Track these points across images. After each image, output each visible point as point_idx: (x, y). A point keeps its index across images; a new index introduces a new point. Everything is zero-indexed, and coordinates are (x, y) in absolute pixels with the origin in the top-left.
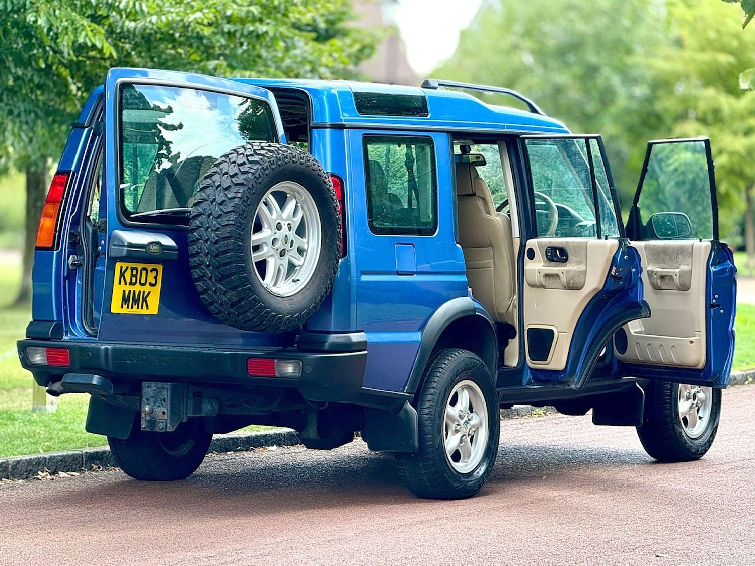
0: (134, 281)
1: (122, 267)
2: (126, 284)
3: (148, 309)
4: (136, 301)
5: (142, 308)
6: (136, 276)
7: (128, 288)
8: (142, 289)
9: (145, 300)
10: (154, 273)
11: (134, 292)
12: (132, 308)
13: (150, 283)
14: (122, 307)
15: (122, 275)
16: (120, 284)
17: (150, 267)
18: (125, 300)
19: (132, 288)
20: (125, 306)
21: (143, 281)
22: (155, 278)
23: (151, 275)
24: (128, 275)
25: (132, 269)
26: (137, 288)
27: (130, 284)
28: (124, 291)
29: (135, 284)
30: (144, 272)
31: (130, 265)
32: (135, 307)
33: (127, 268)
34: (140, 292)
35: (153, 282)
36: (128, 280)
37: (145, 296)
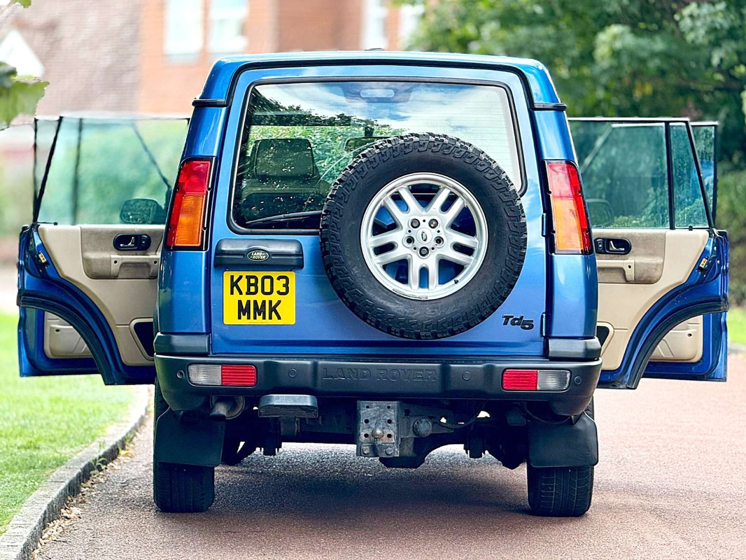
0: (253, 289)
1: (232, 277)
2: (241, 293)
3: (279, 318)
4: (260, 311)
5: (270, 318)
6: (255, 285)
7: (244, 298)
8: (267, 298)
9: (273, 309)
10: (283, 281)
11: (255, 302)
12: (255, 318)
13: (279, 292)
14: (240, 318)
15: (234, 284)
16: (232, 293)
17: (275, 275)
18: (243, 310)
19: (252, 298)
20: (244, 318)
21: (267, 289)
22: (286, 285)
23: (279, 285)
24: (243, 284)
25: (249, 278)
26: (260, 298)
27: (247, 294)
28: (240, 302)
29: (254, 293)
30: (267, 281)
31: (245, 274)
33: (241, 277)
34: (264, 302)
35: (283, 290)
36: (244, 289)
37: (273, 304)
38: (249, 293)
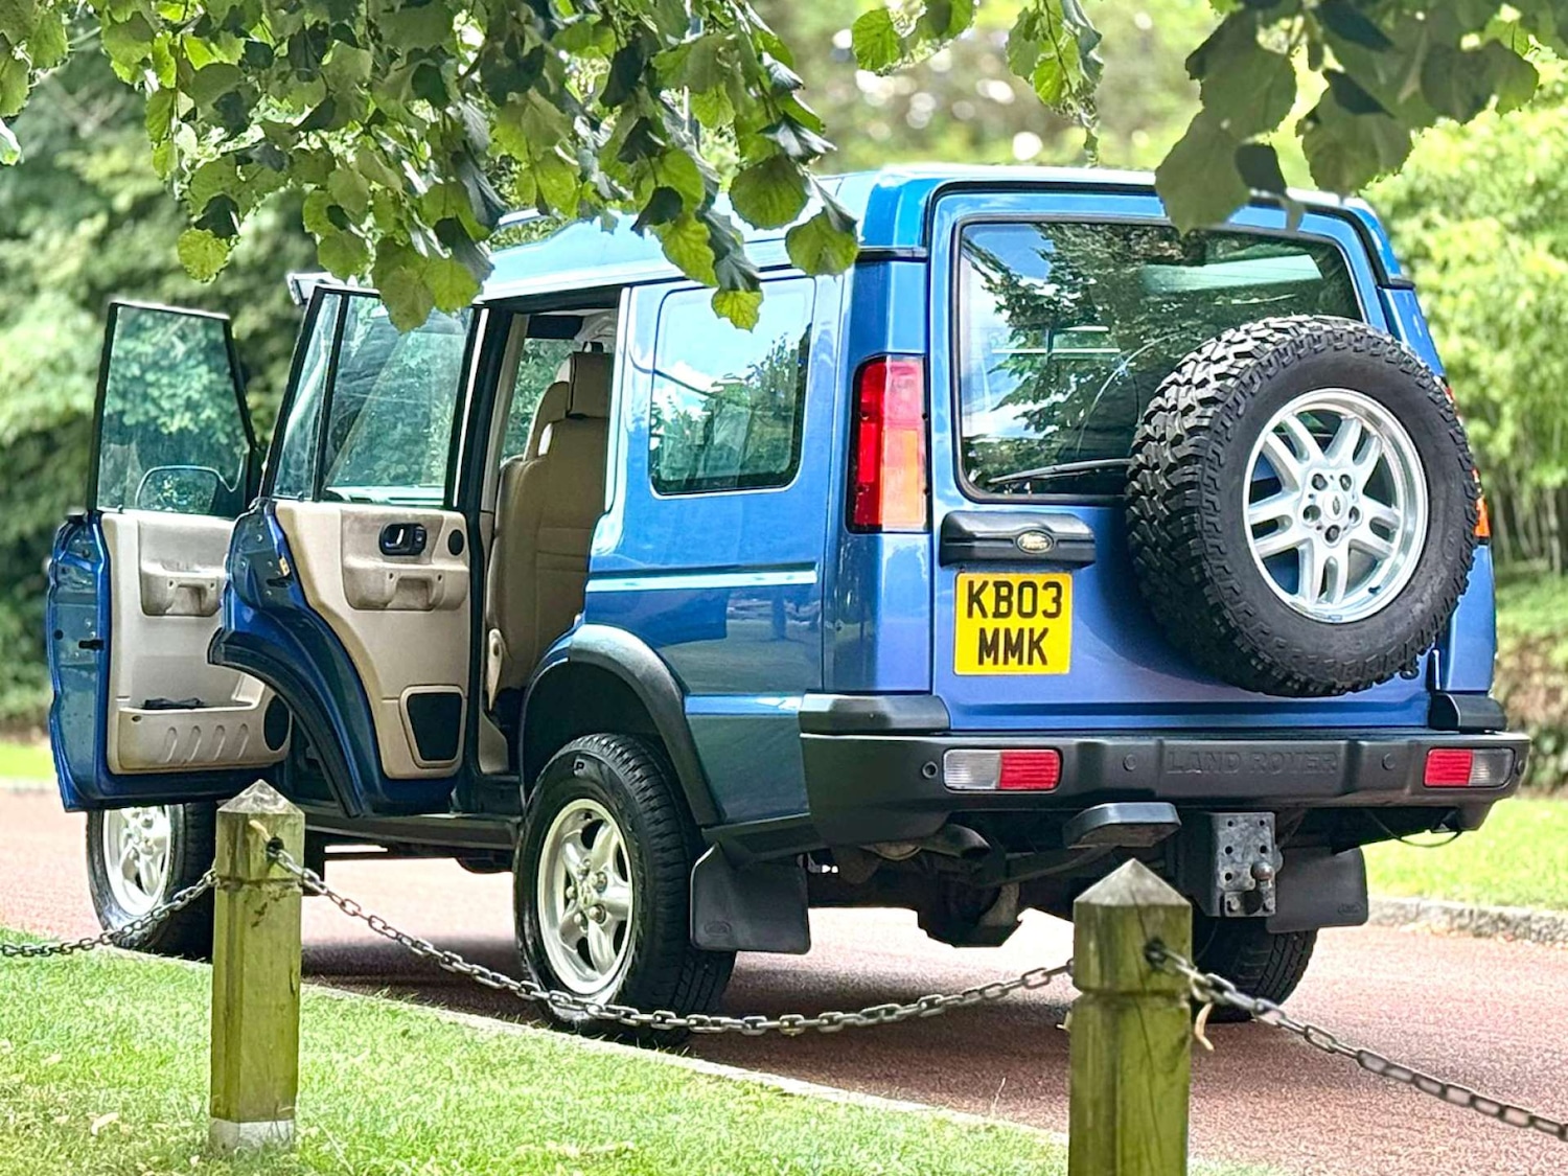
0: (1003, 607)
1: (971, 584)
2: (984, 614)
3: (1044, 660)
4: (1014, 648)
5: (1030, 662)
6: (1008, 599)
7: (990, 624)
8: (1027, 624)
9: (1035, 645)
10: (1053, 591)
11: (1007, 632)
12: (1006, 662)
13: (1045, 613)
14: (981, 662)
15: (974, 598)
16: (970, 614)
17: (1039, 578)
18: (987, 648)
19: (1002, 624)
20: (988, 661)
21: (1027, 608)
22: (1057, 600)
23: (1046, 600)
24: (988, 598)
25: (998, 585)
26: (1014, 623)
27: (994, 616)
28: (982, 631)
29: (1006, 615)
30: (1028, 591)
31: (992, 578)
32: (1013, 661)
33: (985, 584)
34: (1021, 631)
35: (1052, 608)
36: (990, 607)
37: (1036, 636)
38: (997, 614)
